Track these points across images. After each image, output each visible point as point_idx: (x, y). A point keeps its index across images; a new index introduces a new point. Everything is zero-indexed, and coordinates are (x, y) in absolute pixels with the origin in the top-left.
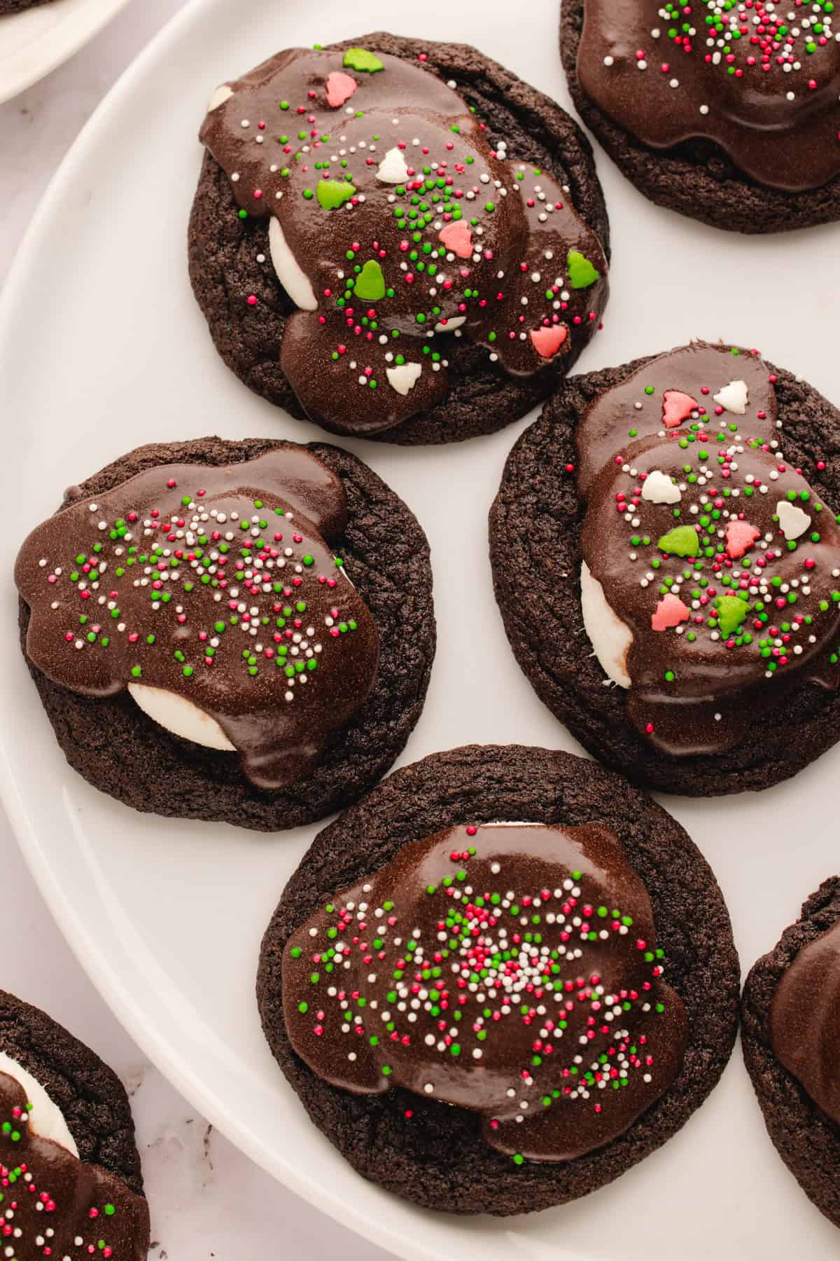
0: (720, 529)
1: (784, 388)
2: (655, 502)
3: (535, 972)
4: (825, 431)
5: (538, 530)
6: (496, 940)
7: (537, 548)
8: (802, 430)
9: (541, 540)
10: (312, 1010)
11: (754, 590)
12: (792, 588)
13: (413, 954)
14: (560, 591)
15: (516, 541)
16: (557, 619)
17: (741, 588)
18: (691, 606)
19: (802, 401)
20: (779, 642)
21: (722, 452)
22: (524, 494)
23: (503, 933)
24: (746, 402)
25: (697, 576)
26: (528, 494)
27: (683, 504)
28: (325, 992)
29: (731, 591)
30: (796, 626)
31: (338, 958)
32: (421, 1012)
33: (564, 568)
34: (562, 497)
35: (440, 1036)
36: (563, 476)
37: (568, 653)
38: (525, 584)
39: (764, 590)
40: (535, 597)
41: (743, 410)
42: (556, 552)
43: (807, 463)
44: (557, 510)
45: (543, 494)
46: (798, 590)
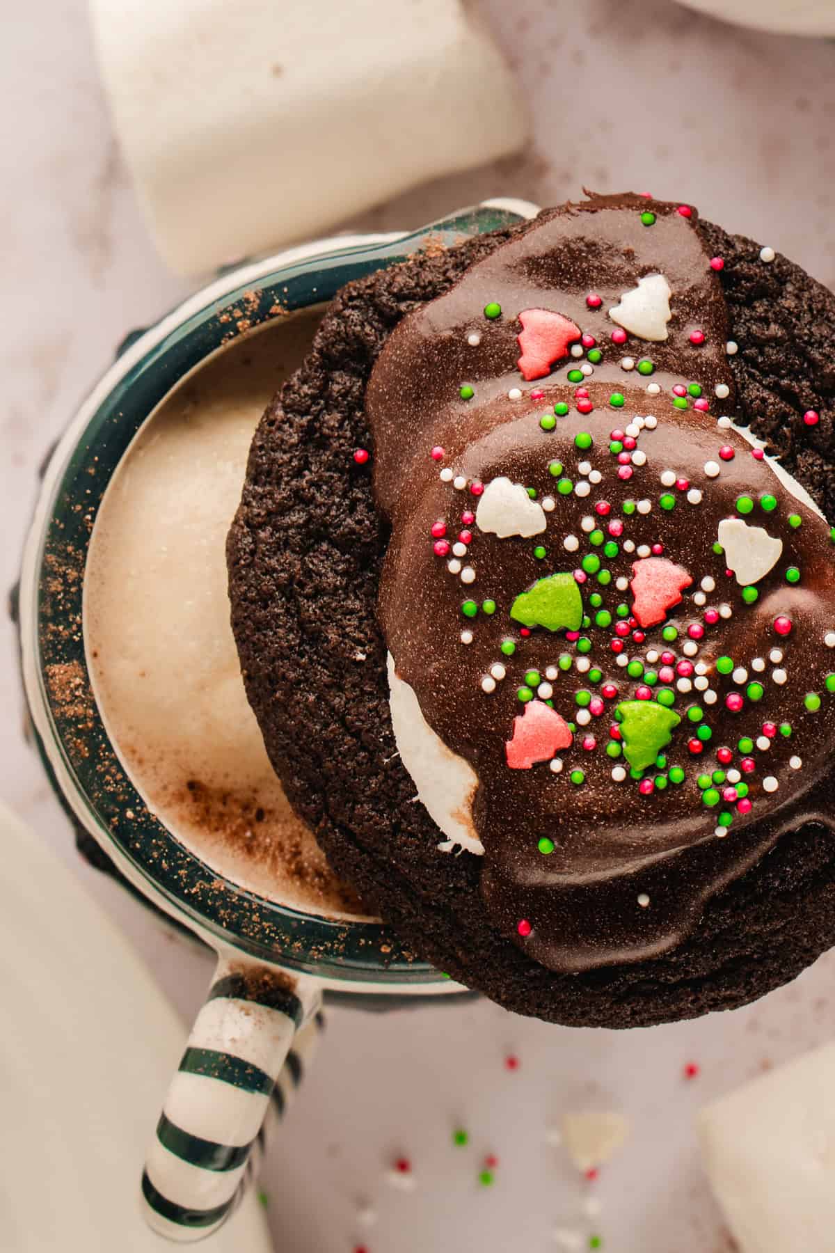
0: (620, 575)
1: (739, 276)
2: (500, 536)
4: (816, 354)
5: (308, 573)
7: (311, 608)
8: (775, 355)
9: (318, 592)
11: (684, 685)
12: (753, 675)
14: (354, 686)
15: (272, 597)
16: (353, 735)
17: (660, 682)
18: (574, 721)
19: (774, 295)
20: (734, 775)
21: (618, 433)
22: (283, 509)
24: (669, 317)
25: (583, 664)
26: (291, 509)
27: (551, 537)
29: (643, 690)
30: (763, 743)
33: (359, 642)
34: (352, 509)
36: (349, 471)
37: (374, 798)
38: (292, 675)
39: (701, 683)
40: (312, 698)
41: (663, 334)
42: (344, 614)
43: (786, 415)
44: (343, 535)
45: (318, 506)
46: (765, 677)
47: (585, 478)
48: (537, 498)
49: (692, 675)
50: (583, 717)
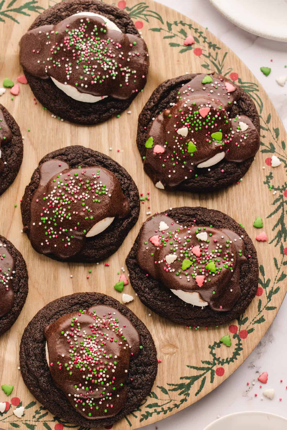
0: (191, 253)
1: (170, 214)
2: (173, 262)
3: (91, 342)
4: (188, 214)
5: (155, 294)
6: (83, 353)
7: (159, 298)
8: (183, 218)
9: (158, 295)
10: (106, 408)
13: (90, 377)
14: (173, 301)
15: (153, 301)
16: (179, 307)
17: (208, 260)
19: (177, 212)
20: (227, 262)
21: (174, 239)
23: (81, 352)
25: (197, 267)
26: (145, 289)
27: (179, 257)
28: (101, 405)
29: (207, 263)
30: (227, 256)
31: (91, 402)
32: (106, 374)
33: (169, 295)
34: (152, 282)
35: (112, 367)
38: (165, 307)
40: (169, 307)
41: (168, 227)
42: (164, 294)
43: (191, 223)
44: (154, 286)
46: (219, 248)
47: (176, 247)
48: (173, 254)
49: (211, 256)
50: (203, 273)
